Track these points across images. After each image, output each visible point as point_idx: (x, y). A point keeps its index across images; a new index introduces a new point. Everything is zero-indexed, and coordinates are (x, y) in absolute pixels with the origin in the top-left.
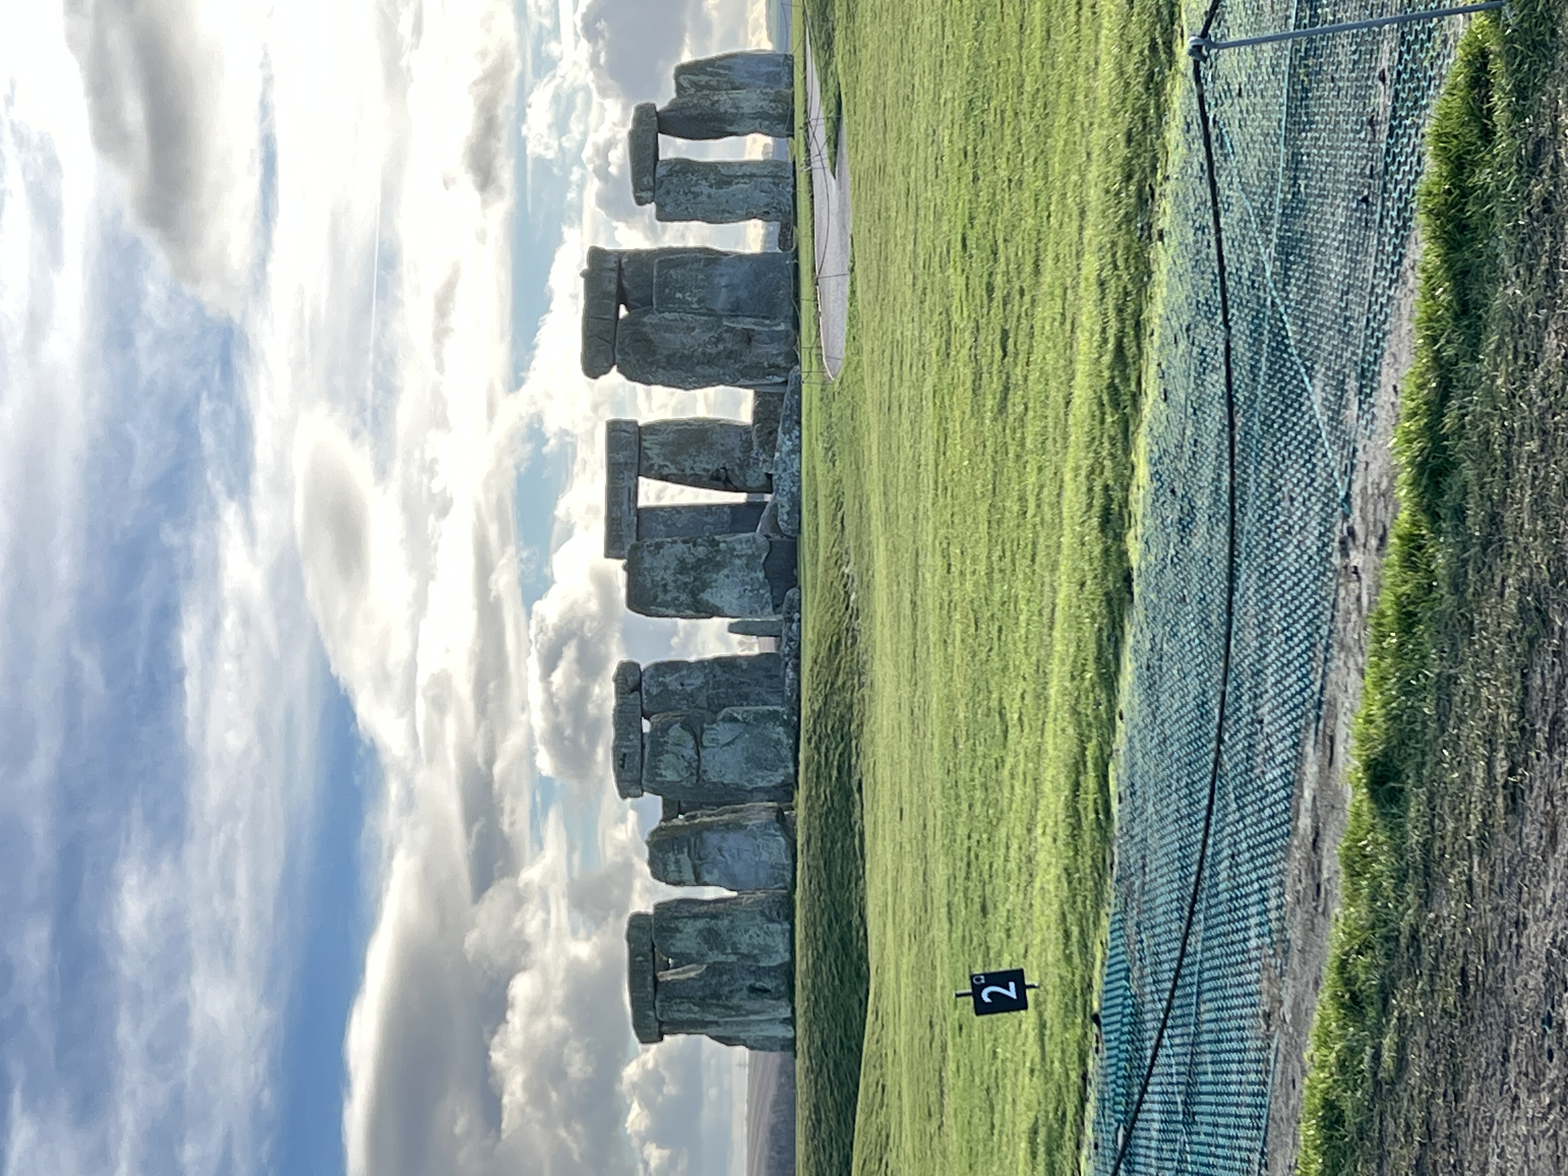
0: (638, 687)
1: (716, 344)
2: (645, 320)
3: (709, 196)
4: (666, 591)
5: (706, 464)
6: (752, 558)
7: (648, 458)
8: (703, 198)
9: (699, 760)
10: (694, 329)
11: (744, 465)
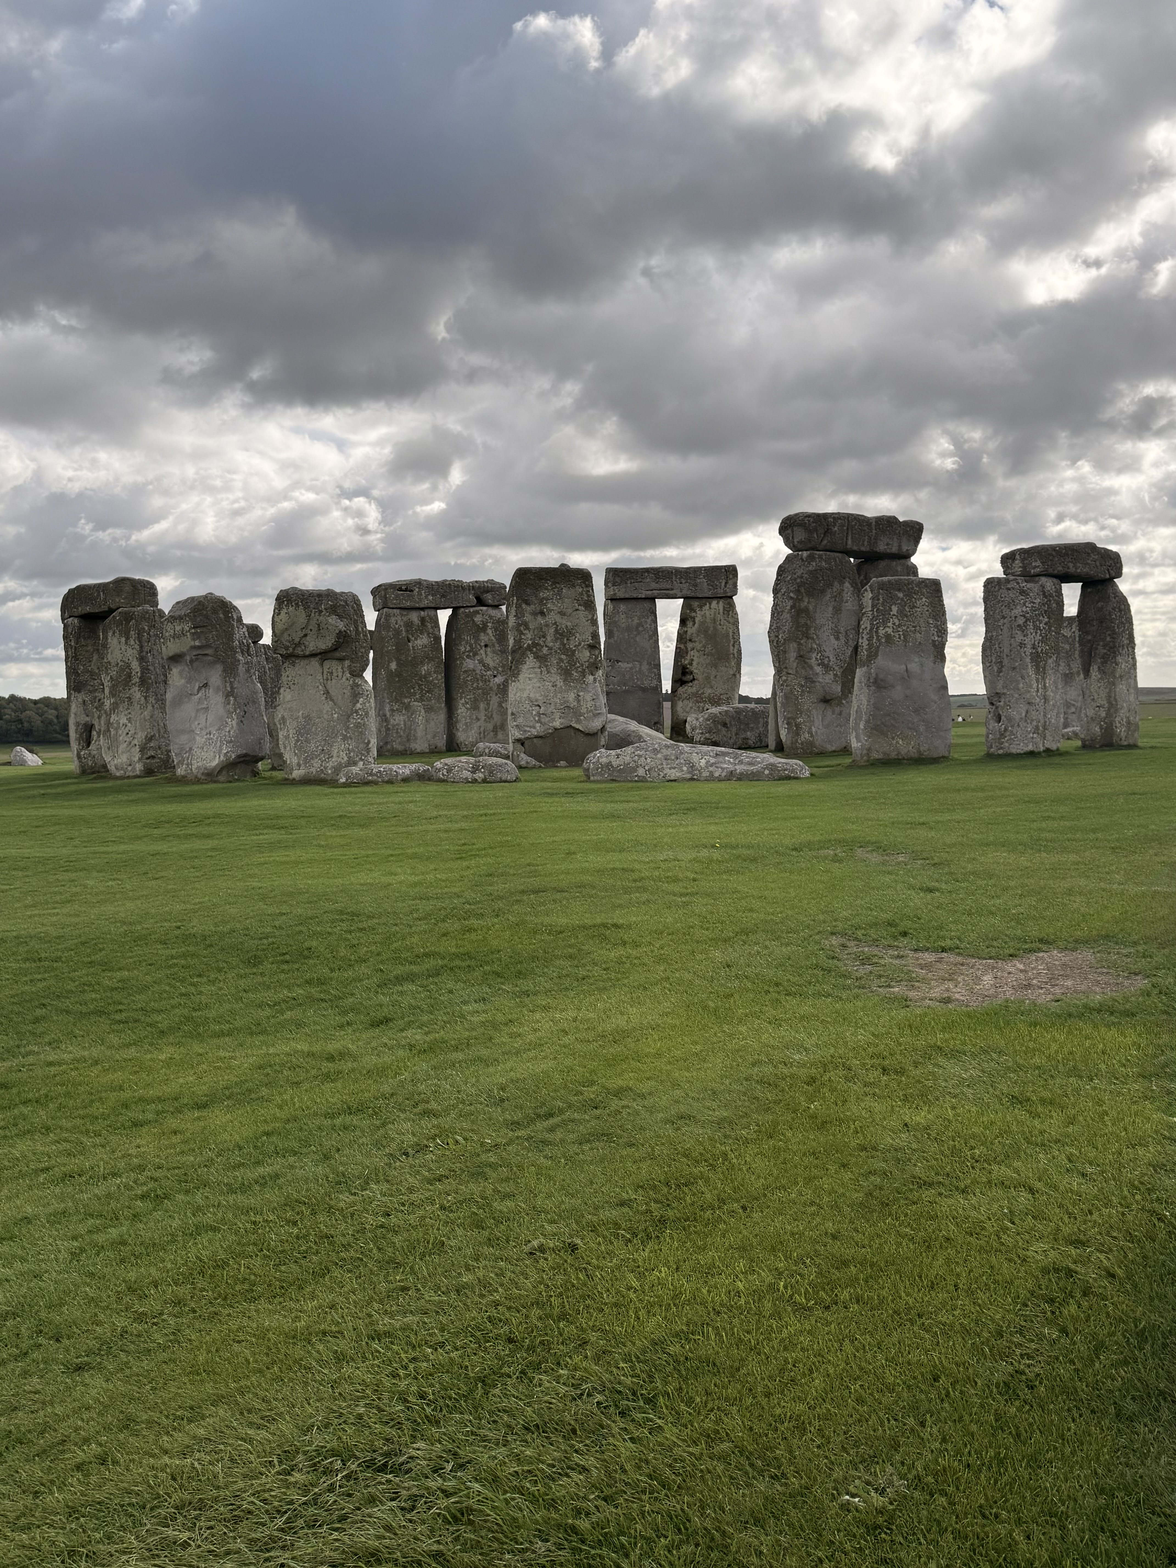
0: (480, 602)
1: (822, 664)
2: (847, 584)
3: (1022, 645)
4: (535, 614)
5: (697, 662)
6: (577, 714)
7: (701, 607)
8: (1019, 637)
9: (305, 657)
10: (837, 639)
11: (698, 698)
